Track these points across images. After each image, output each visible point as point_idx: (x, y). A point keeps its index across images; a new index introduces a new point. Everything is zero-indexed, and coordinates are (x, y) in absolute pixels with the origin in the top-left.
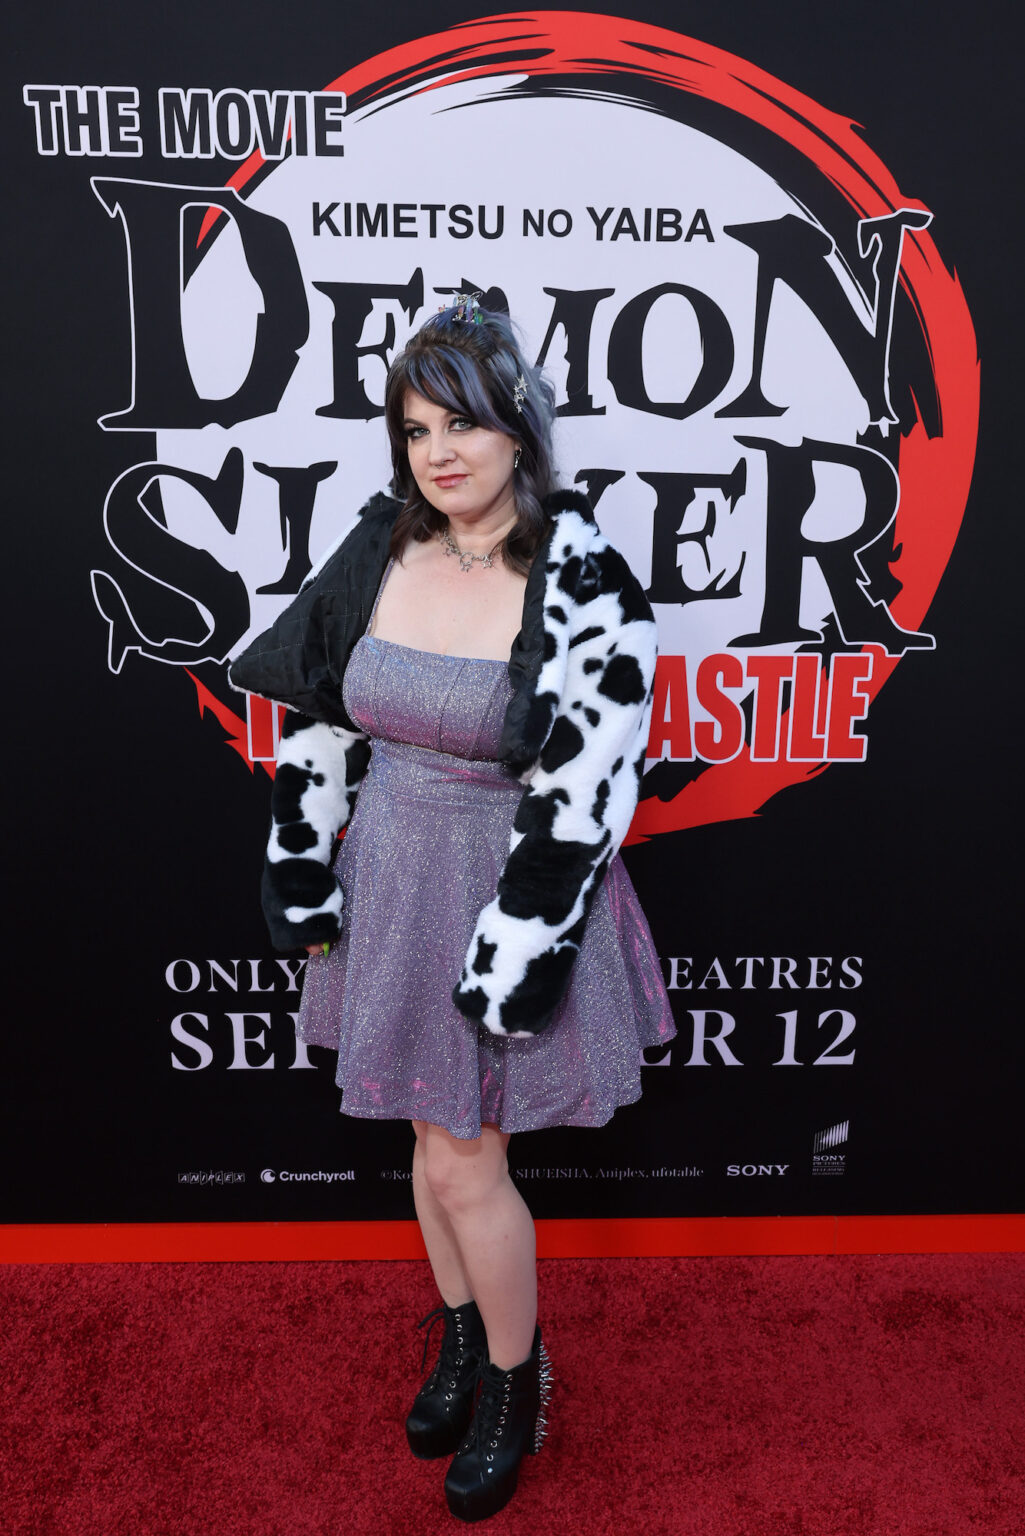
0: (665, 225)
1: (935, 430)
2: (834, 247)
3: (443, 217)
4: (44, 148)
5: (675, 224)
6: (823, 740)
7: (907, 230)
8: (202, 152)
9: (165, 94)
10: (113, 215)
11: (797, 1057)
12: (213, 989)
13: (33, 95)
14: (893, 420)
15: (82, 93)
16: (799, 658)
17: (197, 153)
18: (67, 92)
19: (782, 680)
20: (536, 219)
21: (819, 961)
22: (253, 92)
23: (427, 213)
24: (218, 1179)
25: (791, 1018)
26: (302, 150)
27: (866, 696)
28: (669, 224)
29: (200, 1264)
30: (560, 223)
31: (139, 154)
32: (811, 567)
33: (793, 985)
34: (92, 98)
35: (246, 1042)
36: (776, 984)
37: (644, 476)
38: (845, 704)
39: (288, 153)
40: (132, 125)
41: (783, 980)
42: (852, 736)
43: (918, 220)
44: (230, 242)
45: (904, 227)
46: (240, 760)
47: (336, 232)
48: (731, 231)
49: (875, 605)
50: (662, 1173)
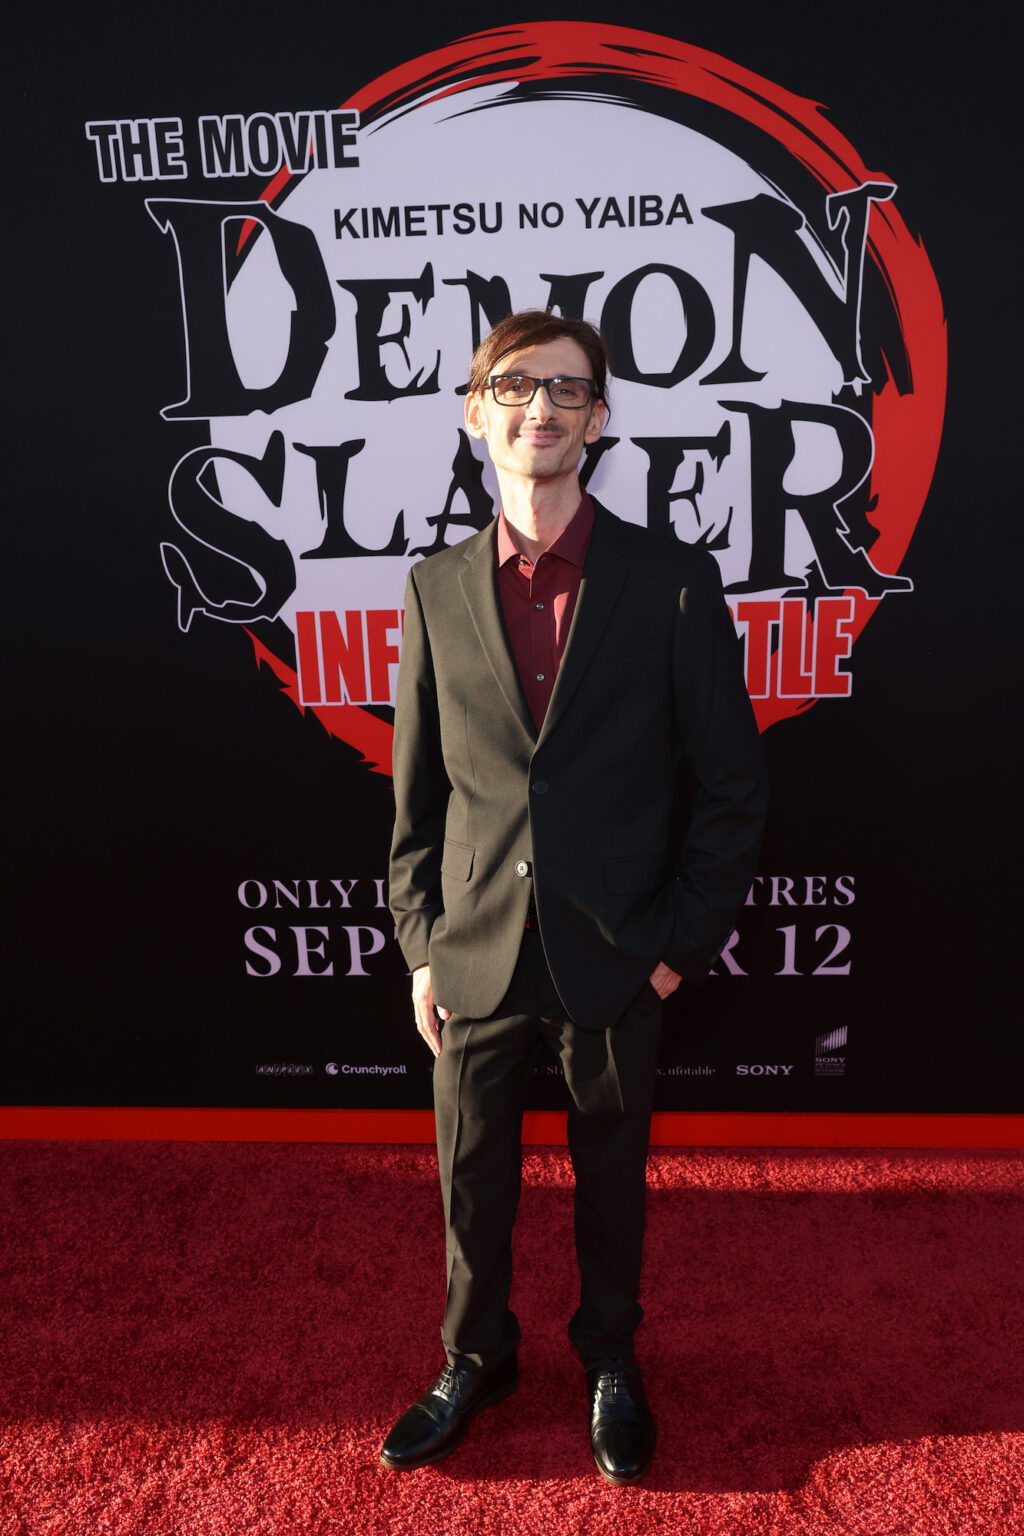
0: (648, 211)
1: (905, 387)
2: (805, 221)
3: (449, 217)
4: (105, 176)
5: (656, 210)
6: (810, 678)
7: (872, 201)
8: (238, 170)
9: (204, 122)
10: (165, 231)
11: (797, 967)
12: (278, 906)
13: (94, 130)
14: (865, 379)
15: (134, 126)
16: (785, 603)
17: (233, 172)
18: (123, 126)
19: (771, 623)
20: (531, 211)
21: (814, 880)
22: (278, 115)
23: (434, 212)
24: (290, 1071)
25: (790, 932)
26: (323, 164)
27: (849, 636)
28: (651, 210)
29: (277, 1143)
30: (552, 215)
31: (185, 176)
32: (793, 520)
33: (791, 902)
34: (143, 129)
35: (309, 953)
36: (775, 901)
37: (637, 441)
38: (830, 644)
39: (311, 167)
40: (178, 151)
41: (781, 898)
42: (837, 673)
43: (883, 192)
44: (264, 249)
45: (870, 199)
46: (292, 704)
47: (355, 235)
48: (709, 212)
49: (854, 552)
50: (677, 1071)
